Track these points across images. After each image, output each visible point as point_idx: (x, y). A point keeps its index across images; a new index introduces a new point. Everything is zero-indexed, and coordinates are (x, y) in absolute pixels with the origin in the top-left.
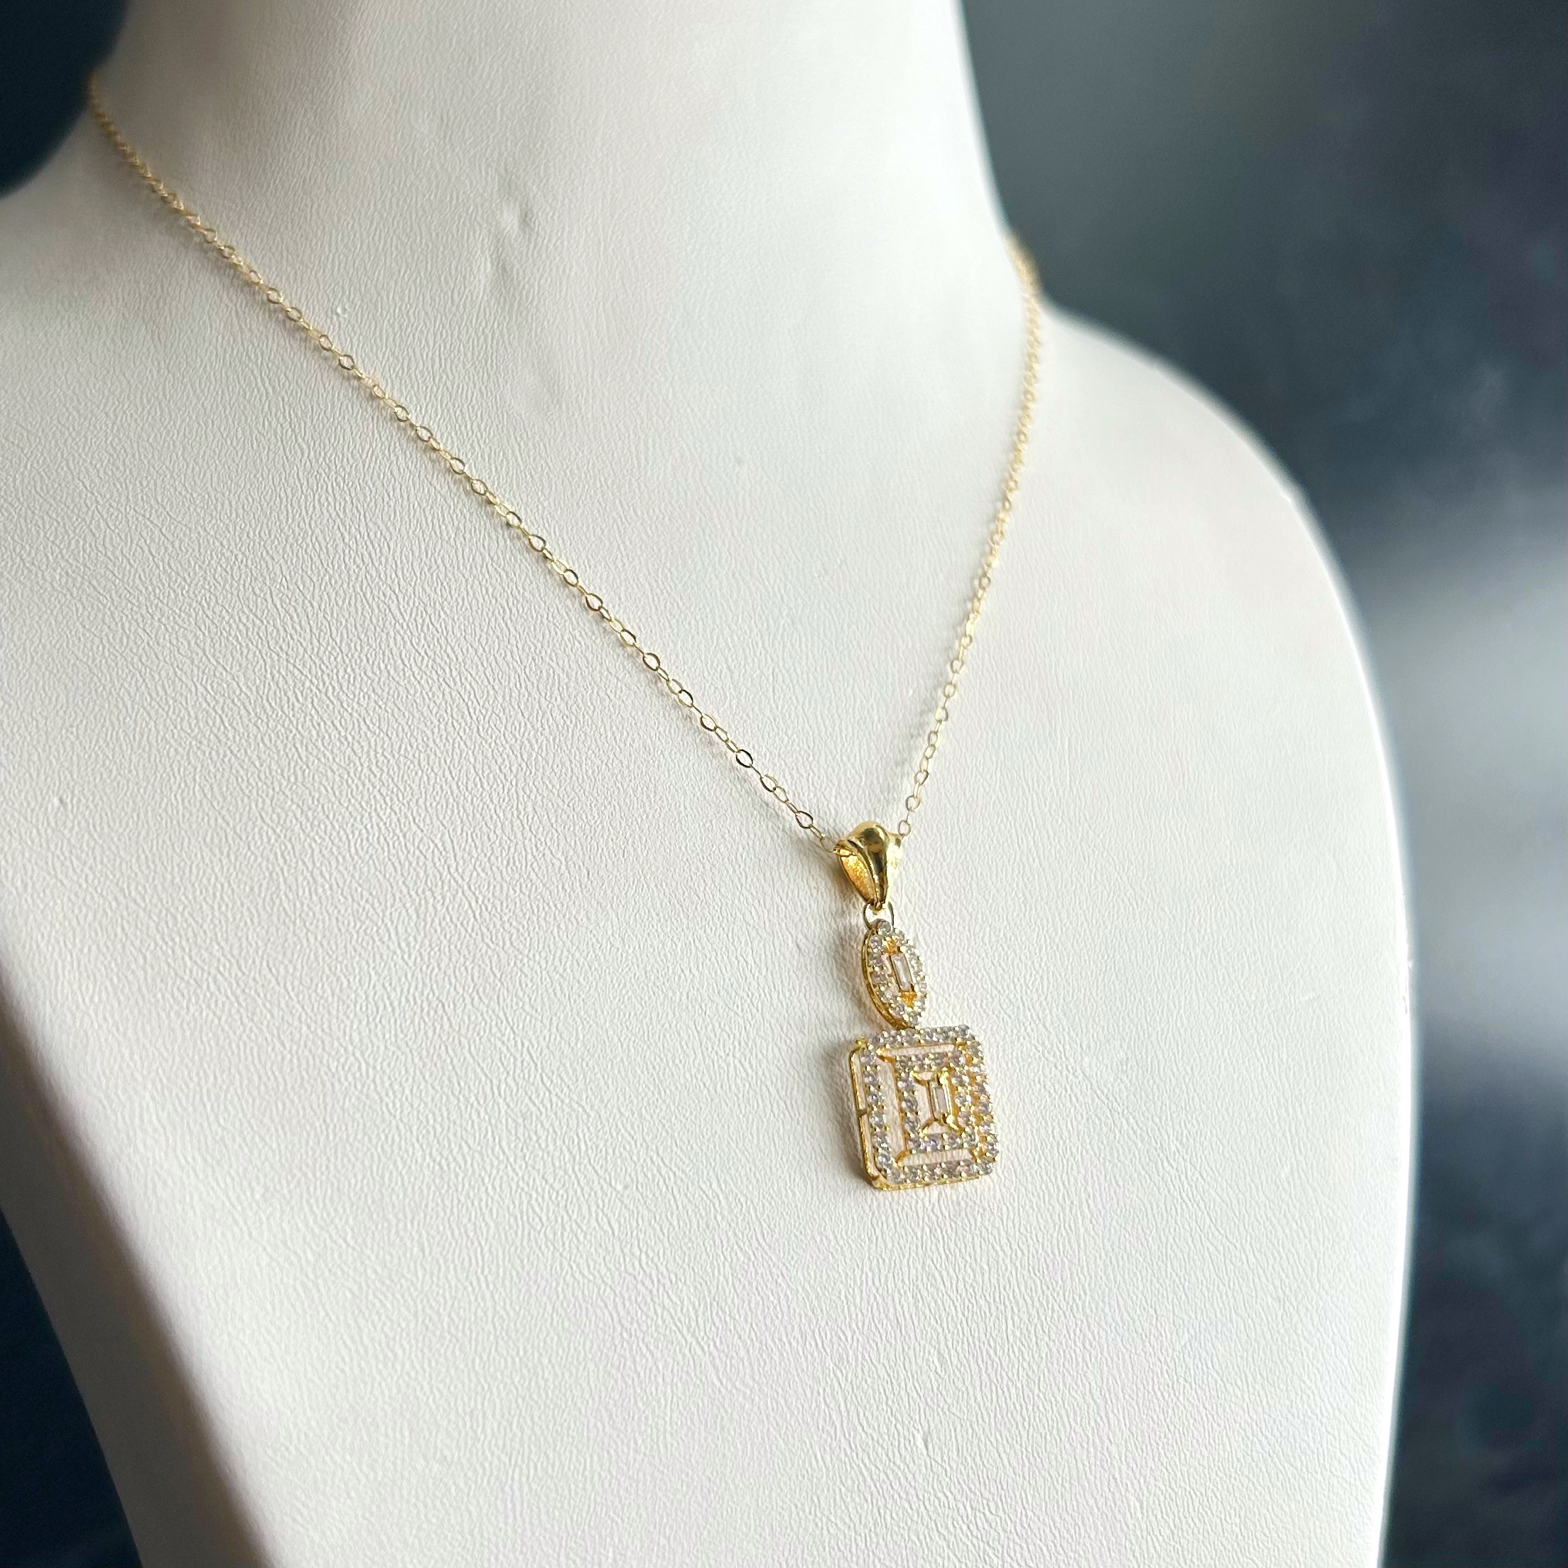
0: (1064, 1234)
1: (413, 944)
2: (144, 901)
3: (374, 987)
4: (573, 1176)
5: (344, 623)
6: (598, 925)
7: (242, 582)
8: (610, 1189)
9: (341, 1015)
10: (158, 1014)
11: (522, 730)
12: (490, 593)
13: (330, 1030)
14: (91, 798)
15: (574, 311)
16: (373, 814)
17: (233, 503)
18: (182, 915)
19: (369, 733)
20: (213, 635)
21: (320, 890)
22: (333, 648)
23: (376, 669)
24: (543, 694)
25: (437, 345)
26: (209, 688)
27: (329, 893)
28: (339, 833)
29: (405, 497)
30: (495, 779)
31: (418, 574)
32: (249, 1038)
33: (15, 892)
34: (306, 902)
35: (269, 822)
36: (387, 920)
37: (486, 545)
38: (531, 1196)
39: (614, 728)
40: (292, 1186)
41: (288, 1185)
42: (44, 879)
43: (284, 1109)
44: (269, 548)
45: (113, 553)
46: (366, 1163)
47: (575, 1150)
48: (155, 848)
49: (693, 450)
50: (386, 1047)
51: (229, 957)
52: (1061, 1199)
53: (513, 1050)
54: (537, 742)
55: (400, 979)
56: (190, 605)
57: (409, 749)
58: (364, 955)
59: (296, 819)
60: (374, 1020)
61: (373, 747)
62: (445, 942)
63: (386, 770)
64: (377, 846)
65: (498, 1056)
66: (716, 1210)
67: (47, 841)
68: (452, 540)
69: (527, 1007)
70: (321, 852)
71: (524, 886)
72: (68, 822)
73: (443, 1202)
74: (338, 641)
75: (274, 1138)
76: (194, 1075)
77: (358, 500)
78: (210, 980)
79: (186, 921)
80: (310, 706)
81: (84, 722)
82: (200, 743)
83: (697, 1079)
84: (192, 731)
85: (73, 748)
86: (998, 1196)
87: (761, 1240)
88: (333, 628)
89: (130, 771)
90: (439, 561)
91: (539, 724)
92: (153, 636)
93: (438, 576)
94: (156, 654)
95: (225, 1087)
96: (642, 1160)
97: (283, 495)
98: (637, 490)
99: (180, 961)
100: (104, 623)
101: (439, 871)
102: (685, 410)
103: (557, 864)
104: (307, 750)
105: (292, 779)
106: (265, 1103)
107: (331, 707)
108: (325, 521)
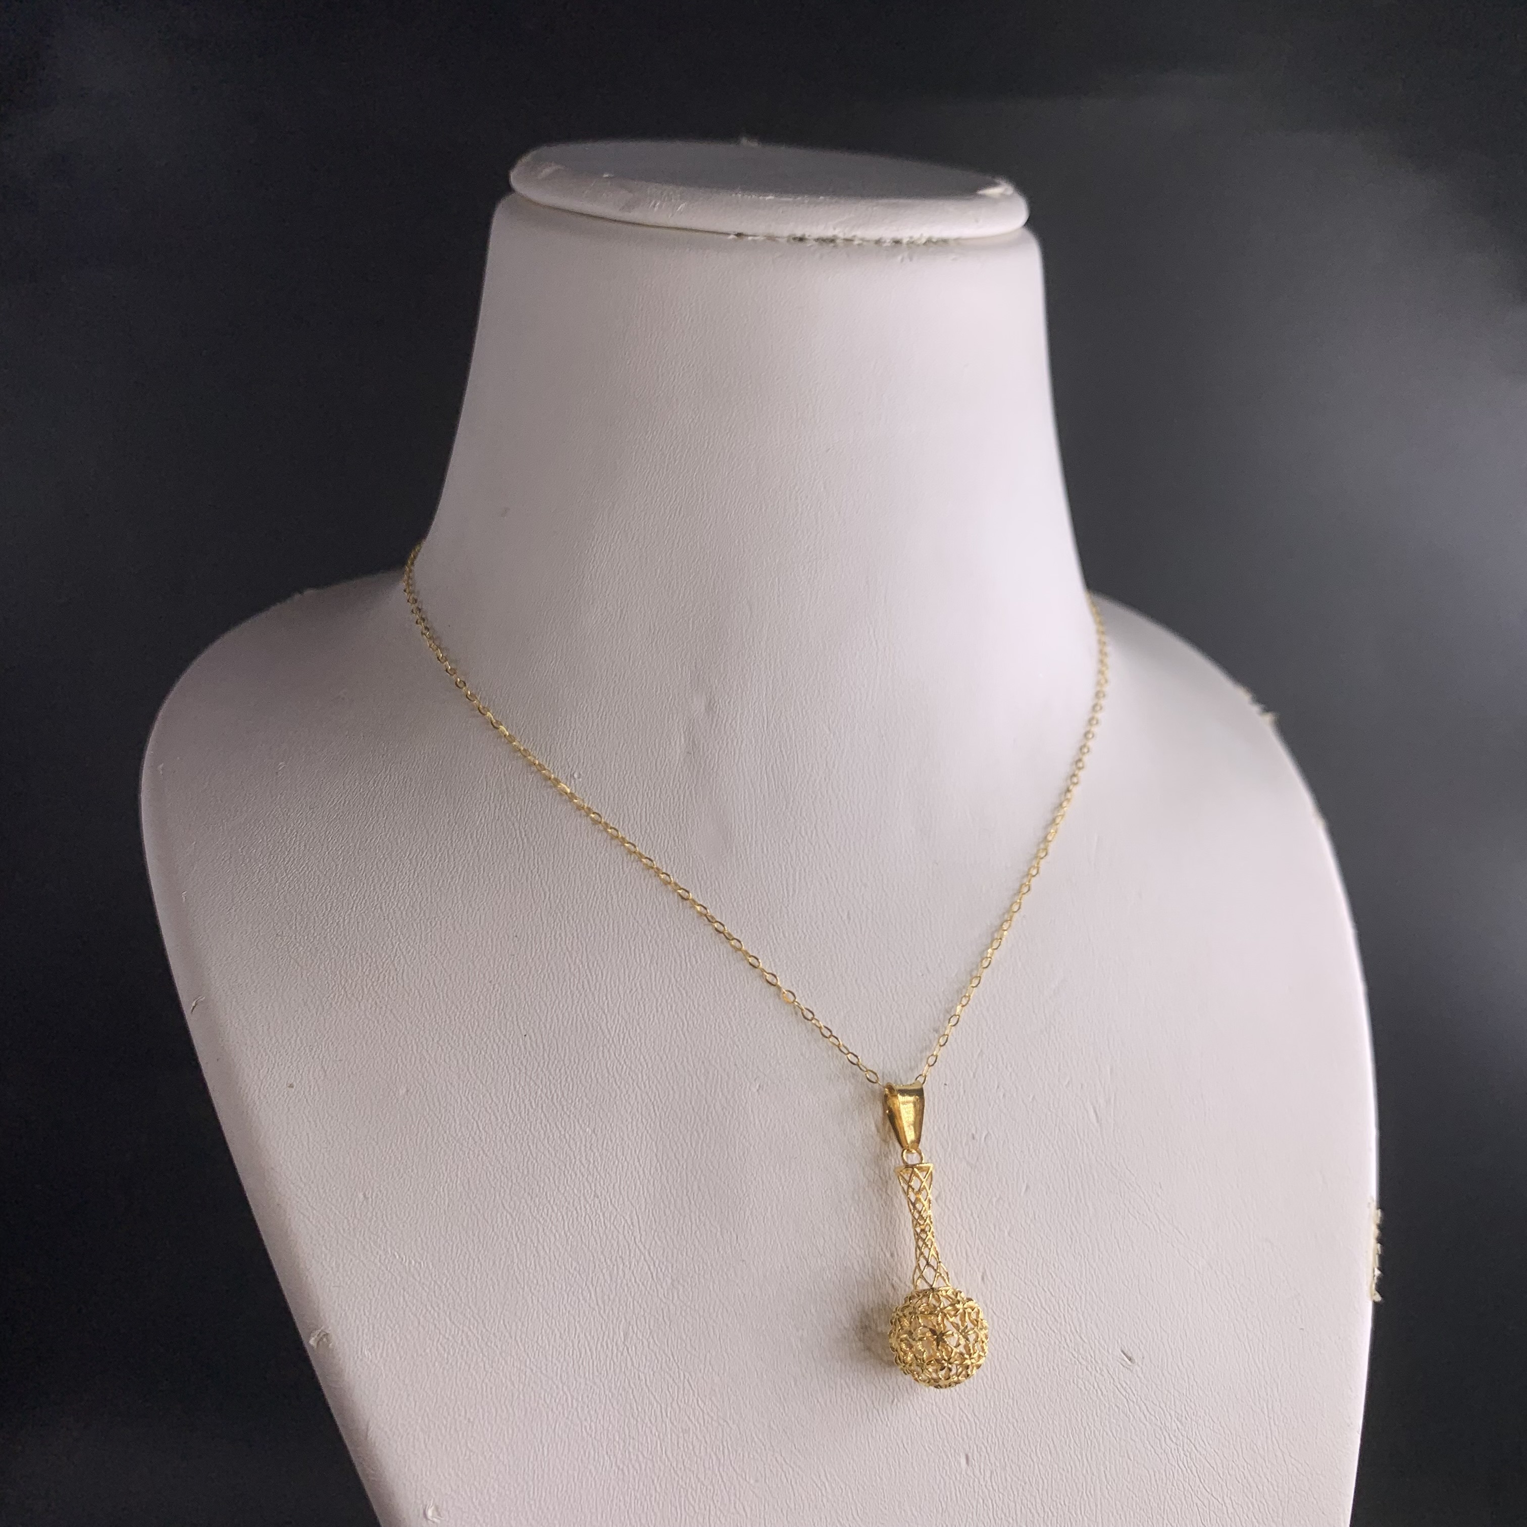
0: (1086, 1498)
1: (607, 1301)
2: (419, 1275)
3: (579, 1336)
4: (718, 1474)
5: (567, 1041)
6: (743, 1278)
7: (497, 1008)
8: (745, 1483)
9: (554, 1359)
10: (427, 1364)
11: (692, 1122)
12: (674, 1009)
13: (547, 1371)
14: (385, 1192)
15: (744, 774)
16: (582, 1198)
17: (495, 940)
18: (446, 1286)
19: (581, 1132)
20: (474, 1054)
21: (542, 1262)
22: (558, 1061)
23: (588, 1077)
24: (709, 1091)
25: (644, 803)
26: (470, 1098)
27: (548, 1263)
28: (557, 1214)
29: (616, 931)
30: (671, 1165)
31: (622, 996)
32: (490, 1380)
33: (331, 1272)
34: (531, 1270)
35: (509, 1210)
36: (589, 1283)
37: (673, 968)
38: (687, 1491)
39: (761, 1116)
40: (517, 1492)
41: (515, 1492)
42: (351, 1260)
43: (513, 1435)
44: (517, 979)
45: (409, 986)
46: (570, 1472)
47: (720, 1456)
48: (427, 1232)
49: (829, 878)
50: (586, 1384)
51: (477, 1317)
52: (1084, 1472)
53: (677, 1381)
54: (703, 1131)
55: (597, 1330)
56: (460, 1029)
57: (610, 1143)
58: (572, 1312)
59: (527, 1205)
60: (578, 1362)
61: (584, 1142)
62: (630, 1299)
63: (592, 1161)
64: (583, 1224)
65: (666, 1387)
66: (822, 1495)
67: (354, 1229)
68: (648, 966)
69: (689, 1348)
70: (544, 1230)
71: (689, 1250)
72: (369, 1215)
73: (624, 1498)
74: (562, 1056)
75: (505, 1456)
76: (451, 1410)
77: (582, 935)
78: (464, 1336)
79: (448, 1290)
80: (540, 1111)
81: (383, 1130)
82: (462, 1144)
83: (812, 1395)
84: (457, 1135)
85: (374, 1152)
86: (1037, 1471)
87: (855, 1516)
88: (560, 1046)
89: (412, 1171)
90: (638, 984)
91: (705, 1116)
92: (433, 1056)
93: (636, 998)
94: (434, 1071)
95: (472, 1419)
96: (769, 1460)
97: (529, 932)
98: (786, 916)
99: (443, 1322)
100: (399, 1044)
101: (627, 1242)
102: (825, 847)
103: (714, 1231)
104: (537, 1147)
105: (526, 1173)
106: (499, 1431)
107: (555, 1111)
108: (558, 955)
